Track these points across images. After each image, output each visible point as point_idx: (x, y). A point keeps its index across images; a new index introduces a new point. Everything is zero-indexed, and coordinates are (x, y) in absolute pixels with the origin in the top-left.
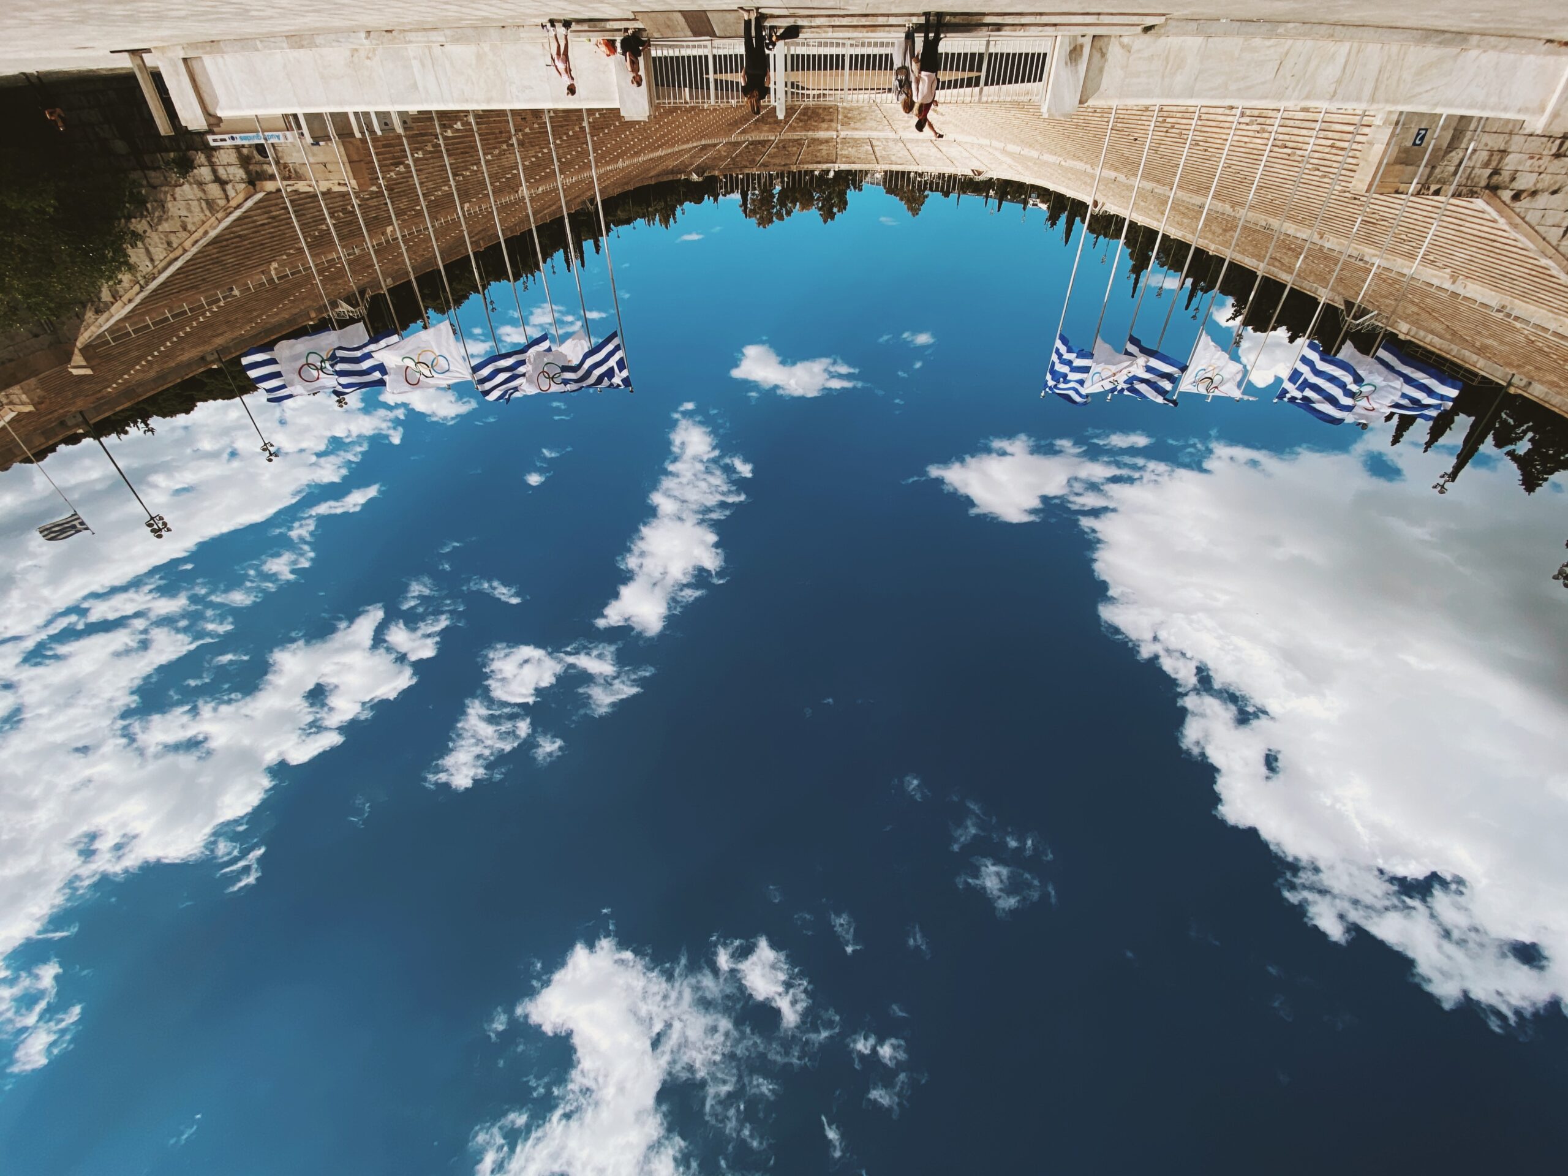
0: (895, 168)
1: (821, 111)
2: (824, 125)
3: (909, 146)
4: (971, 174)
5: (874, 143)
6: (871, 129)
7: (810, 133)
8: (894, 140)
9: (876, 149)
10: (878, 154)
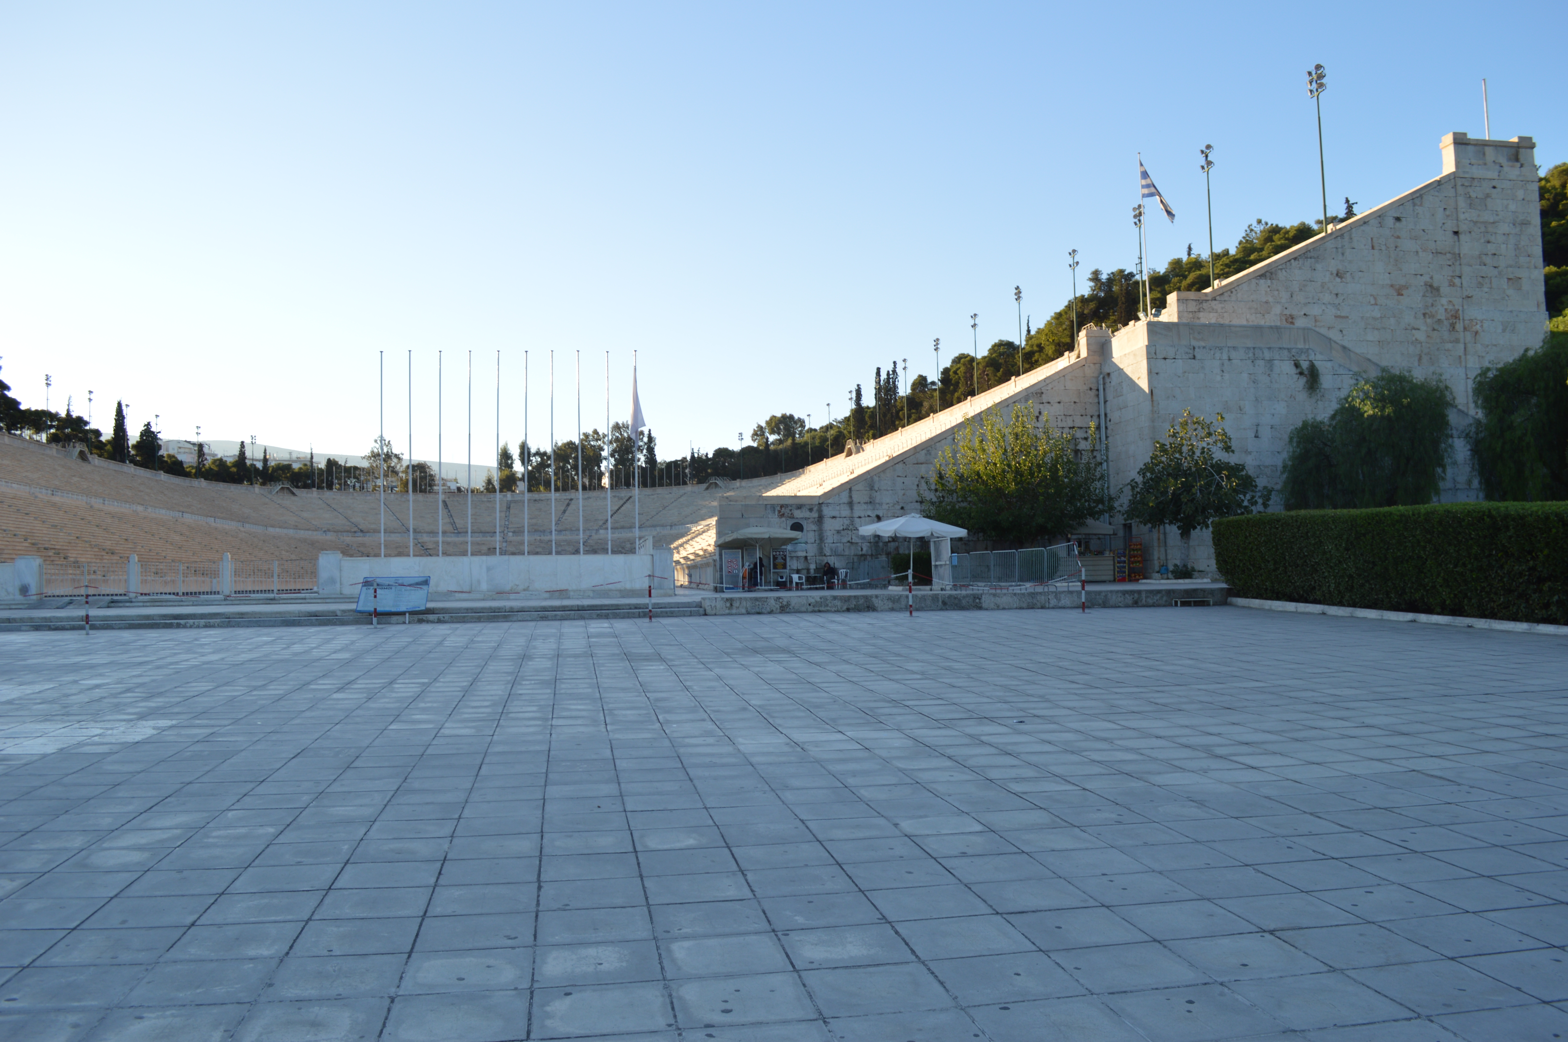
3: (397, 525)
5: (451, 528)
6: (455, 546)
8: (420, 532)
9: (448, 520)
10: (444, 512)
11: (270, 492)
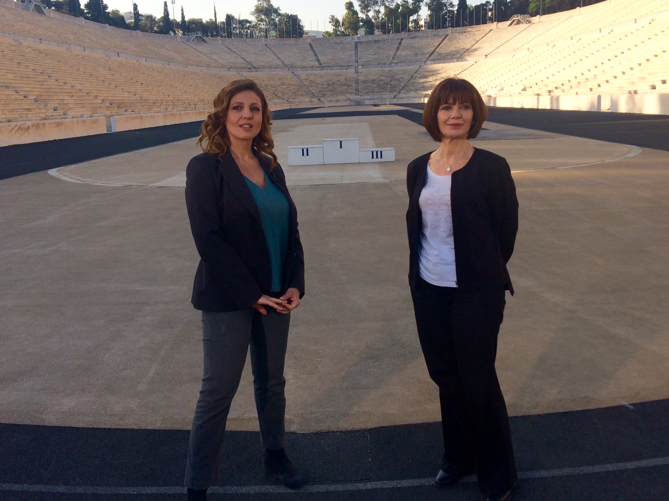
0: (292, 41)
1: (377, 90)
2: (371, 77)
3: (279, 62)
4: (205, 38)
5: (317, 64)
6: (321, 77)
7: (387, 69)
8: (295, 67)
9: (314, 58)
10: (311, 52)
11: (188, 40)
